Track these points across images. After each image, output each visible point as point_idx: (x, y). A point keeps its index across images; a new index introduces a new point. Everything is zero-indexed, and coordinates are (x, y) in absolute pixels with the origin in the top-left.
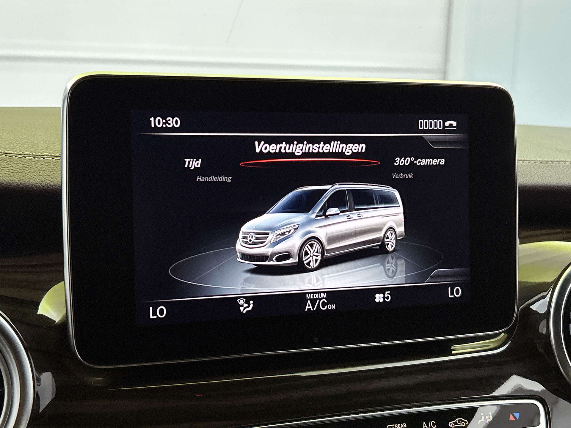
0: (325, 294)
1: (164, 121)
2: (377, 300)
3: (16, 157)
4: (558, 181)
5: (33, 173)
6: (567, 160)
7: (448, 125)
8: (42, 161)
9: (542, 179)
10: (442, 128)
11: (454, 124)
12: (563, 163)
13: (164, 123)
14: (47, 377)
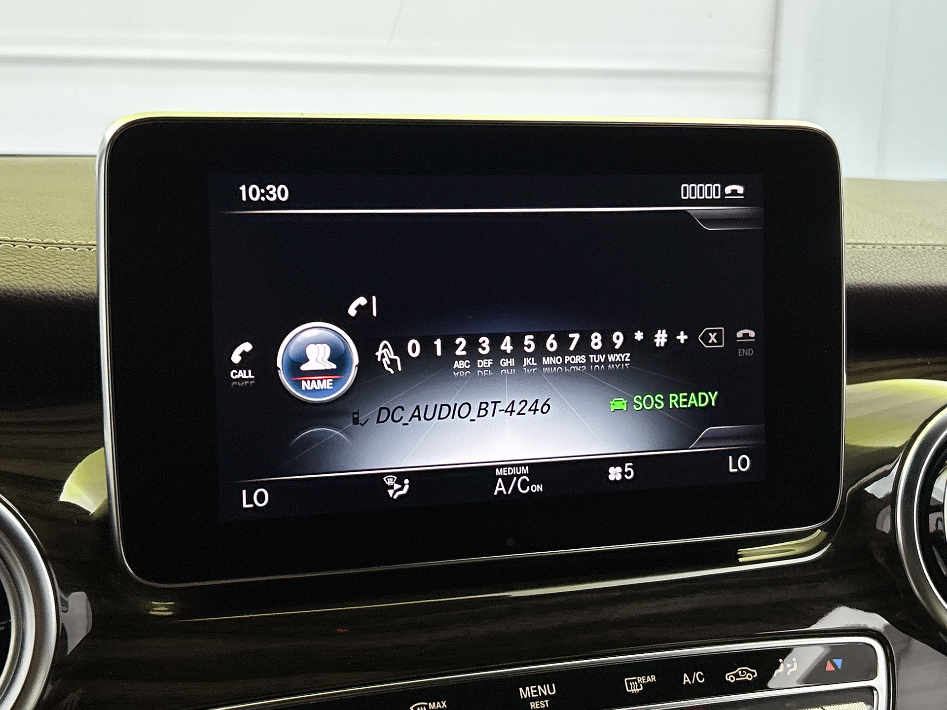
0: (527, 468)
1: (263, 191)
2: (611, 478)
3: (30, 247)
4: (921, 277)
5: (57, 274)
6: (938, 243)
7: (730, 192)
8: (71, 254)
9: (893, 275)
10: (719, 197)
11: (740, 189)
12: (930, 247)
13: (262, 195)
14: (79, 601)
